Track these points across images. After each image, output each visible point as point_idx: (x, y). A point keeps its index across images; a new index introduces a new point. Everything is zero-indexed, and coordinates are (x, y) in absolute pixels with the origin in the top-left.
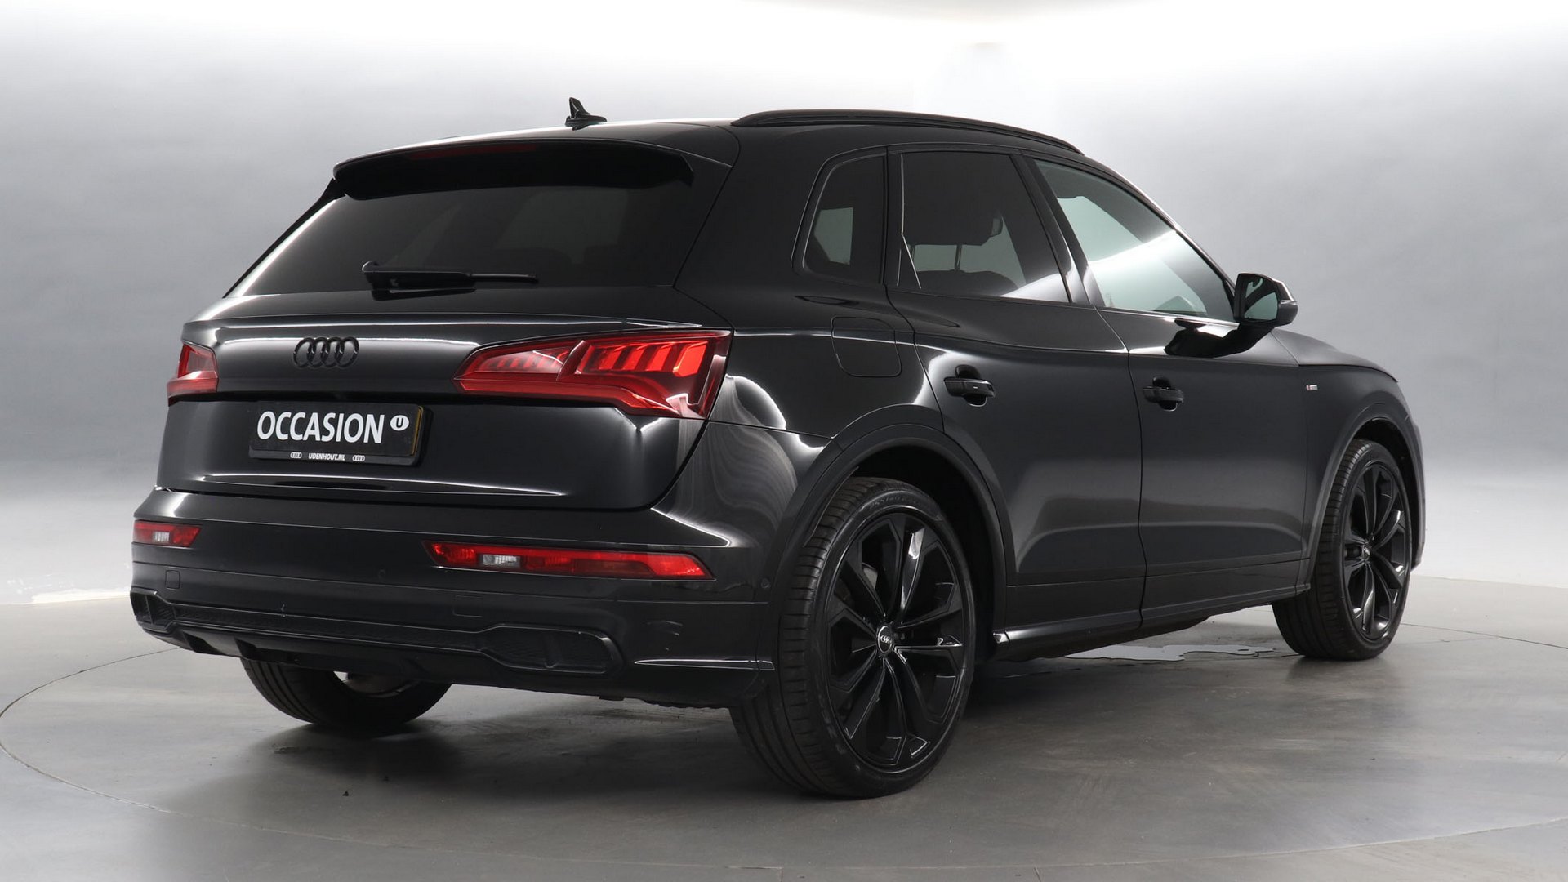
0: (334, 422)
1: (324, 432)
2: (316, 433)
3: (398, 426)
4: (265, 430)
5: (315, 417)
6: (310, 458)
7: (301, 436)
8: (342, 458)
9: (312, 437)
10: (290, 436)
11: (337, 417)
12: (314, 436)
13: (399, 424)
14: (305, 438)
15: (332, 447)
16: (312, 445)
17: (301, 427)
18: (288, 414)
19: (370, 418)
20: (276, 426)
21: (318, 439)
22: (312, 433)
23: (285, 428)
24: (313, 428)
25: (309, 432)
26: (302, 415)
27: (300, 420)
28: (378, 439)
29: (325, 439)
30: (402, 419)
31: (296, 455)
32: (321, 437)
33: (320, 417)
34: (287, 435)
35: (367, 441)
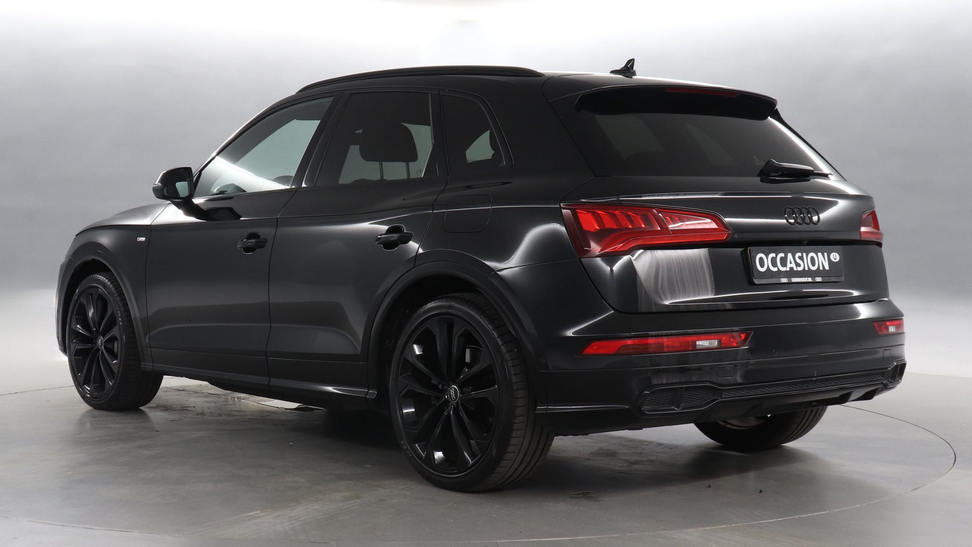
0: (801, 258)
1: (798, 265)
2: (793, 265)
3: (835, 259)
4: (762, 266)
5: (790, 255)
6: (793, 281)
7: (785, 268)
8: (810, 280)
9: (791, 268)
10: (778, 268)
11: (802, 255)
12: (793, 268)
14: (788, 269)
15: (803, 273)
16: (792, 273)
17: (784, 262)
18: (773, 255)
19: (820, 254)
20: (768, 262)
21: (795, 269)
22: (791, 266)
23: (774, 263)
24: (791, 263)
25: (789, 266)
26: (782, 255)
27: (781, 258)
28: (827, 268)
29: (800, 269)
30: (836, 255)
31: (784, 280)
32: (797, 268)
33: (792, 255)
34: (776, 268)
35: (821, 268)
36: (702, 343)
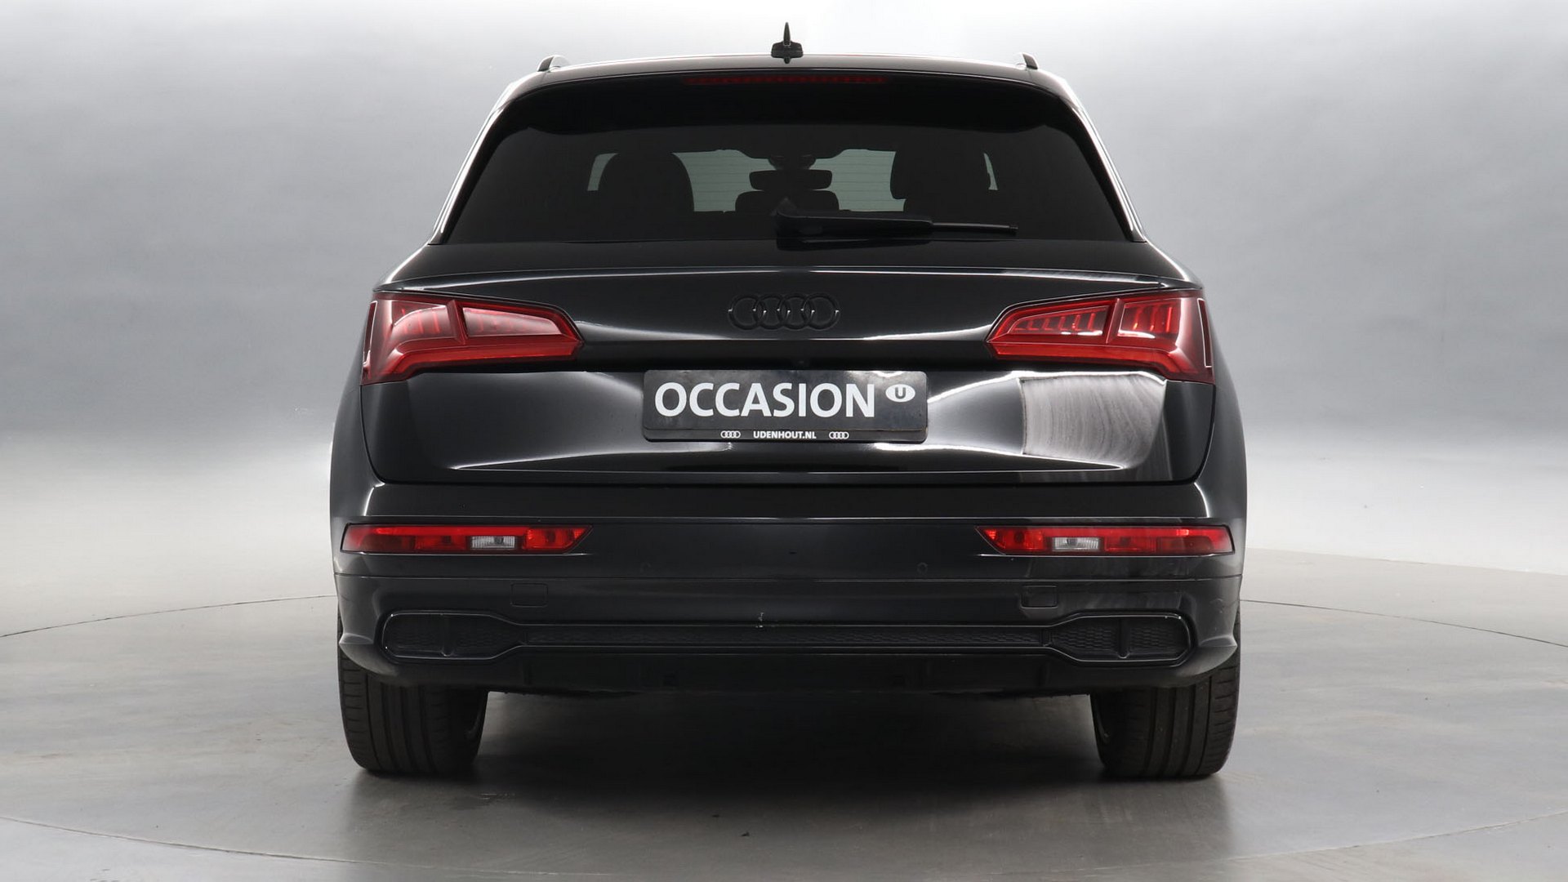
0: (793, 394)
1: (775, 405)
2: (764, 407)
3: (899, 397)
4: (671, 406)
5: (756, 387)
6: (758, 437)
7: (738, 411)
8: (810, 435)
9: (756, 413)
10: (716, 412)
11: (796, 388)
12: (761, 411)
13: (900, 394)
14: (746, 414)
15: (793, 422)
16: (758, 421)
17: (734, 400)
18: (707, 385)
19: (852, 385)
20: (689, 399)
21: (767, 414)
22: (756, 407)
23: (706, 400)
24: (756, 401)
25: (749, 406)
26: (733, 386)
27: (730, 392)
28: (869, 413)
29: (781, 414)
30: (904, 390)
31: (734, 434)
32: (772, 412)
33: (764, 388)
34: (712, 410)
35: (850, 413)
36: (482, 542)
